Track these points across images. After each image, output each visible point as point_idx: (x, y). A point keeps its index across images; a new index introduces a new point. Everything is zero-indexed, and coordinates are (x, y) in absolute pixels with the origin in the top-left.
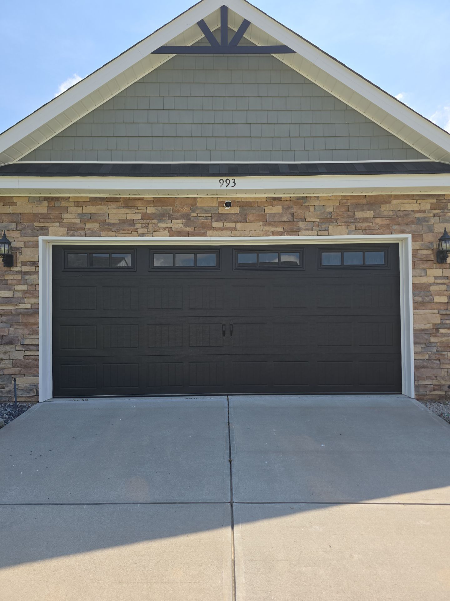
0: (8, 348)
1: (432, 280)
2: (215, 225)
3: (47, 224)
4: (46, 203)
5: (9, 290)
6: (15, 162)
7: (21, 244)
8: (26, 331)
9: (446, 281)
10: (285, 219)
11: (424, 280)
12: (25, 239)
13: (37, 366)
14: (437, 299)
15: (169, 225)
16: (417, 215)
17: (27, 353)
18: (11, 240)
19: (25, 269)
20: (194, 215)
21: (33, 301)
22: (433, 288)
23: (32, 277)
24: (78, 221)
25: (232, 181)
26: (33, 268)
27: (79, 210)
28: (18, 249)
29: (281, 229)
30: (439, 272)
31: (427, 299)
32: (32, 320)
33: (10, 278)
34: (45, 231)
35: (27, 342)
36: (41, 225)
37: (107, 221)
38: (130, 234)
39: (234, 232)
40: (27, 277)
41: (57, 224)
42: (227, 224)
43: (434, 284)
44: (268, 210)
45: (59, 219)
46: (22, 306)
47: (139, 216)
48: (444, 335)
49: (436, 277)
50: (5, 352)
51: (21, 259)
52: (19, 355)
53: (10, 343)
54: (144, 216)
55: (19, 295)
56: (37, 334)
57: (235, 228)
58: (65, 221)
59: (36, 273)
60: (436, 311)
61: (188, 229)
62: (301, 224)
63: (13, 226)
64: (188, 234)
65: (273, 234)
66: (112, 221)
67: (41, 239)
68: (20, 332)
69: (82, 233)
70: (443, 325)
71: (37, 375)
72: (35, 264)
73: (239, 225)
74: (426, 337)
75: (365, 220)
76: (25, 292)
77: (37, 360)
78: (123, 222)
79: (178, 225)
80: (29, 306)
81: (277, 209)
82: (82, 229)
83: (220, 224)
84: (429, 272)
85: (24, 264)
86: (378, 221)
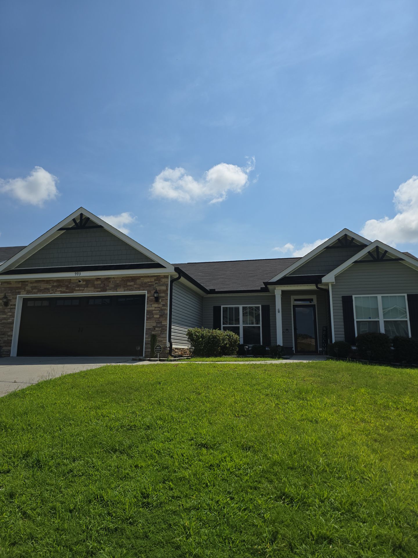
0: (3, 336)
1: (154, 309)
2: (76, 289)
3: (20, 291)
4: (21, 283)
5: (6, 315)
6: (13, 269)
7: (11, 298)
8: (9, 330)
9: (159, 309)
10: (102, 286)
11: (151, 309)
12: (13, 296)
13: (11, 343)
14: (155, 316)
15: (61, 289)
16: (149, 283)
17: (9, 338)
18: (7, 297)
19: (11, 307)
20: (69, 285)
21: (13, 318)
22: (154, 312)
23: (13, 310)
24: (31, 289)
25: (79, 273)
26: (13, 307)
27: (31, 285)
28: (10, 300)
29: (100, 290)
30: (156, 305)
31: (151, 316)
32: (11, 326)
33: (6, 310)
34: (19, 293)
35: (9, 334)
36: (18, 291)
37: (40, 289)
38: (47, 293)
39: (83, 291)
40: (12, 310)
41: (24, 290)
42: (81, 289)
43: (155, 310)
44: (96, 283)
45: (24, 289)
46: (9, 321)
47: (51, 287)
48: (157, 331)
49: (155, 308)
50: (2, 338)
51: (11, 303)
52: (6, 339)
53: (3, 334)
54: (53, 286)
55: (9, 316)
56: (13, 331)
57: (84, 290)
58: (26, 289)
59: (15, 308)
60: (154, 321)
61: (67, 291)
62: (107, 288)
63: (10, 291)
64: (67, 293)
65: (97, 292)
66: (42, 289)
67: (18, 296)
68: (7, 330)
69: (31, 293)
70: (156, 327)
71: (10, 346)
72: (15, 305)
73: (85, 288)
74: (150, 331)
75: (131, 286)
76: (10, 315)
77: (11, 340)
78: (45, 289)
79: (64, 289)
80: (11, 321)
81: (99, 282)
82: (31, 292)
83: (78, 289)
84: (153, 306)
85: (11, 305)
86: (135, 286)
